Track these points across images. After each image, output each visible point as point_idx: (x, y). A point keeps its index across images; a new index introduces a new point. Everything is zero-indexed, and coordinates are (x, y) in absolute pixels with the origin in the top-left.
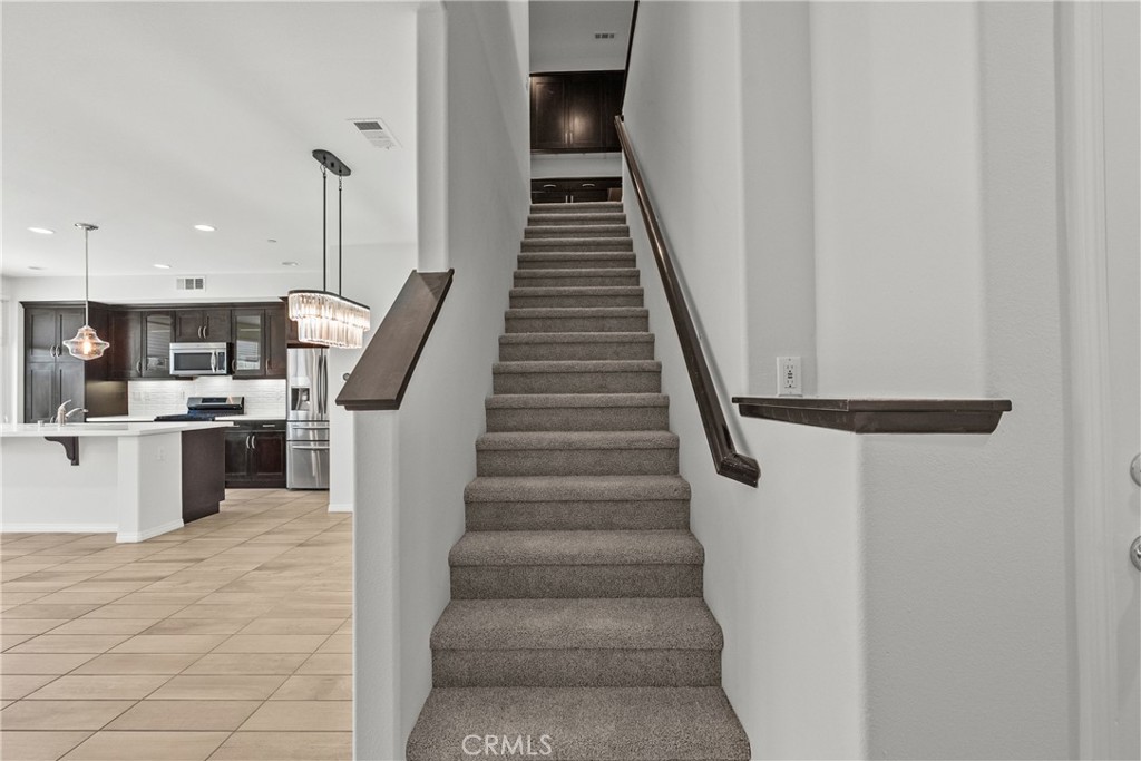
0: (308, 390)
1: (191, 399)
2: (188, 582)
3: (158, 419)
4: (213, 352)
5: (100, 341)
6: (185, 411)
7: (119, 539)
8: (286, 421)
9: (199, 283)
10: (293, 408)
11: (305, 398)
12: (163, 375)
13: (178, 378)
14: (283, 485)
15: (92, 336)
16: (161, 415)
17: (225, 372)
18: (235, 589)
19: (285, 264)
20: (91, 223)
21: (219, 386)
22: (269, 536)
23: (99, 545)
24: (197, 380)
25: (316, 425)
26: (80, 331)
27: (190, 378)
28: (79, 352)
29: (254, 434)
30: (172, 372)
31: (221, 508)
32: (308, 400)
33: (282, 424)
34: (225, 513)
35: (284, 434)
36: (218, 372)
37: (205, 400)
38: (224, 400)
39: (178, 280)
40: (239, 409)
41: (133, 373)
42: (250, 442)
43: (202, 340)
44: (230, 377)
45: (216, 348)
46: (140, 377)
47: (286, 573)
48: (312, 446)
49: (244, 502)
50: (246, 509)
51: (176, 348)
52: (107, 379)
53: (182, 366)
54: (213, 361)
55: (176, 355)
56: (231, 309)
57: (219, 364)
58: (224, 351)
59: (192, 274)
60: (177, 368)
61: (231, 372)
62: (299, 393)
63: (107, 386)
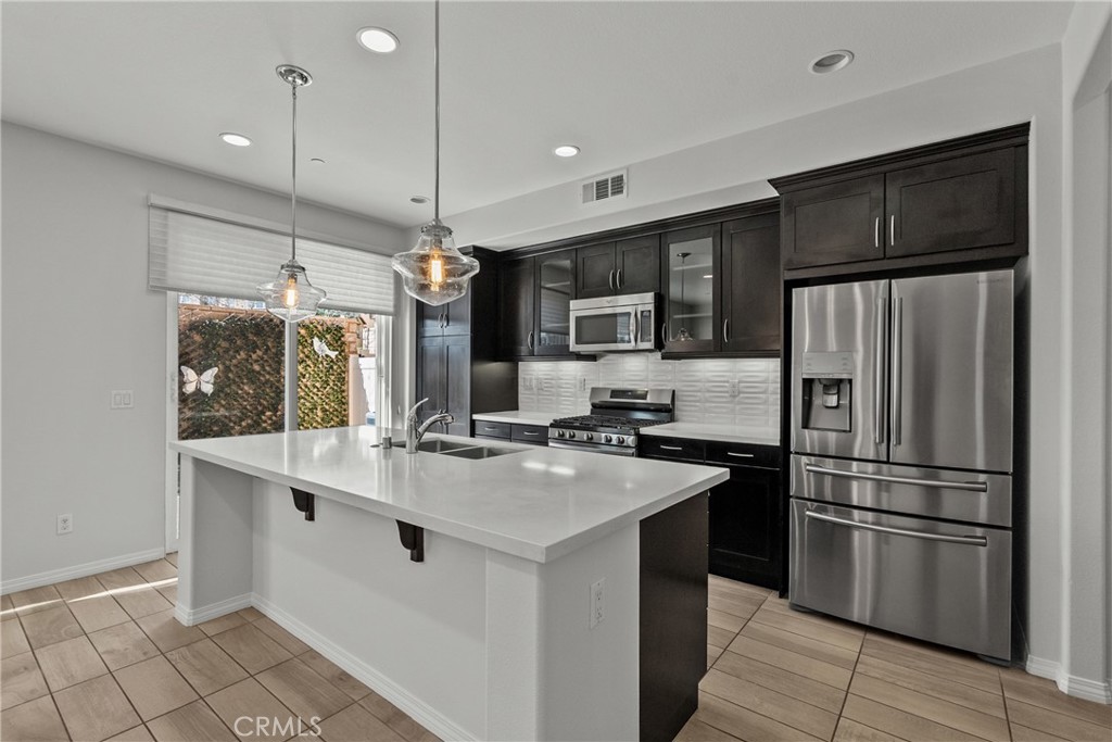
1: (594, 391)
4: (630, 310)
9: (618, 185)
10: (805, 424)
11: (830, 400)
12: (562, 353)
13: (579, 357)
17: (650, 345)
21: (638, 371)
24: (601, 361)
27: (592, 357)
30: (573, 347)
32: (839, 405)
36: (640, 346)
37: (615, 393)
38: (643, 394)
40: (668, 412)
41: (524, 349)
43: (614, 292)
44: (658, 355)
45: (639, 303)
51: (579, 308)
52: (495, 359)
53: (586, 337)
54: (632, 327)
55: (578, 319)
56: (661, 232)
57: (641, 333)
58: (651, 307)
59: (605, 170)
60: (578, 341)
61: (659, 345)
62: (818, 388)
63: (495, 368)
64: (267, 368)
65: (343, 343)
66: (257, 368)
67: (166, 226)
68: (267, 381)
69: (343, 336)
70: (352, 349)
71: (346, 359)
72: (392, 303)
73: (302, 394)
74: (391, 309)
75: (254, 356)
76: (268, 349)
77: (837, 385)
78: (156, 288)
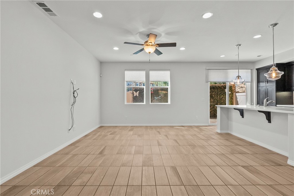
5: (279, 72)
7: (289, 162)
15: (276, 70)
28: (271, 78)
52: (285, 91)
64: (216, 96)
65: (232, 90)
66: (213, 96)
67: (208, 72)
68: (216, 99)
69: (232, 88)
70: (234, 91)
71: (233, 94)
72: (250, 80)
73: (223, 102)
74: (250, 81)
75: (213, 94)
76: (216, 92)
78: (207, 82)
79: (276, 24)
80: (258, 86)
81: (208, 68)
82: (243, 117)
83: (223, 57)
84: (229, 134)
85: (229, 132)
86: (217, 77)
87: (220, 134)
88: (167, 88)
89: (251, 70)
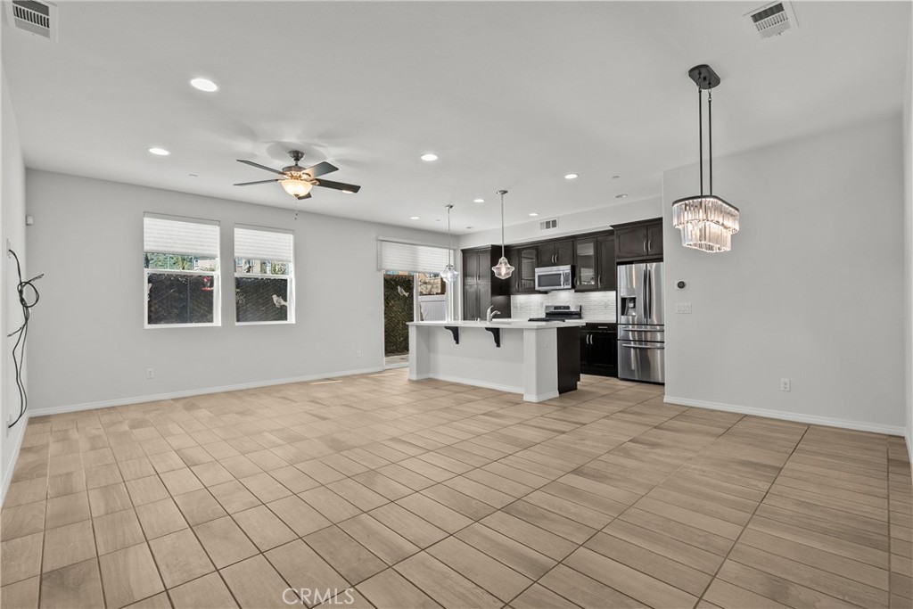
0: (634, 299)
1: (547, 307)
2: (583, 440)
3: (530, 320)
4: (561, 272)
5: (509, 266)
6: (544, 316)
7: (525, 399)
8: (616, 324)
9: (554, 224)
10: (623, 314)
11: (631, 305)
12: (532, 291)
13: (540, 292)
14: (615, 375)
15: (506, 264)
16: (532, 317)
17: (570, 287)
18: (622, 454)
19: (617, 197)
20: (503, 189)
21: (565, 298)
22: (623, 415)
23: (514, 401)
24: (550, 294)
25: (636, 328)
26: (501, 260)
27: (546, 292)
28: (500, 274)
29: (592, 333)
30: (537, 288)
31: (578, 387)
32: (634, 307)
33: (613, 327)
34: (582, 391)
35: (616, 335)
36: (566, 287)
37: (556, 308)
38: (568, 308)
39: (542, 223)
40: (578, 315)
41: (513, 289)
42: (589, 339)
43: (554, 265)
44: (573, 291)
45: (565, 269)
46: (519, 292)
47: (658, 451)
48: (632, 344)
49: (591, 385)
50: (594, 390)
51: (539, 271)
52: (501, 295)
53: (542, 284)
54: (562, 279)
55: (539, 276)
56: (573, 240)
57: (566, 281)
58: (570, 271)
59: (550, 218)
60: (539, 286)
61: (573, 286)
62: (627, 301)
63: (500, 299)
71: (413, 296)
77: (634, 300)
78: (379, 270)
79: (506, 192)
80: (464, 284)
81: (381, 238)
82: (457, 343)
83: (415, 219)
84: (430, 380)
85: (431, 376)
86: (397, 261)
87: (418, 382)
88: (286, 281)
89: (454, 250)
